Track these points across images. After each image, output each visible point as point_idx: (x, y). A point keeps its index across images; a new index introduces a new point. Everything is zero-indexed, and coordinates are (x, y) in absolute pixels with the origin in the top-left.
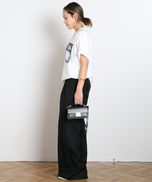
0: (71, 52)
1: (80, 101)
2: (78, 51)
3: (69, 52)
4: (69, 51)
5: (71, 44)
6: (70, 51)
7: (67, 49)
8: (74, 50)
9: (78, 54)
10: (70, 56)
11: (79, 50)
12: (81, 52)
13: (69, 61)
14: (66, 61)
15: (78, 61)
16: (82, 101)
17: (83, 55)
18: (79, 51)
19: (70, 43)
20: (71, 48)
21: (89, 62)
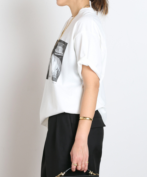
0: (61, 60)
1: (83, 163)
2: (77, 58)
3: (58, 59)
4: (58, 56)
5: (64, 43)
6: (61, 58)
7: (54, 52)
8: (69, 55)
9: (78, 64)
10: (61, 68)
11: (81, 56)
12: (83, 61)
13: (57, 77)
14: (52, 78)
15: (77, 79)
16: (87, 162)
17: (88, 67)
18: (79, 58)
19: (60, 41)
20: (64, 51)
21: (100, 82)
